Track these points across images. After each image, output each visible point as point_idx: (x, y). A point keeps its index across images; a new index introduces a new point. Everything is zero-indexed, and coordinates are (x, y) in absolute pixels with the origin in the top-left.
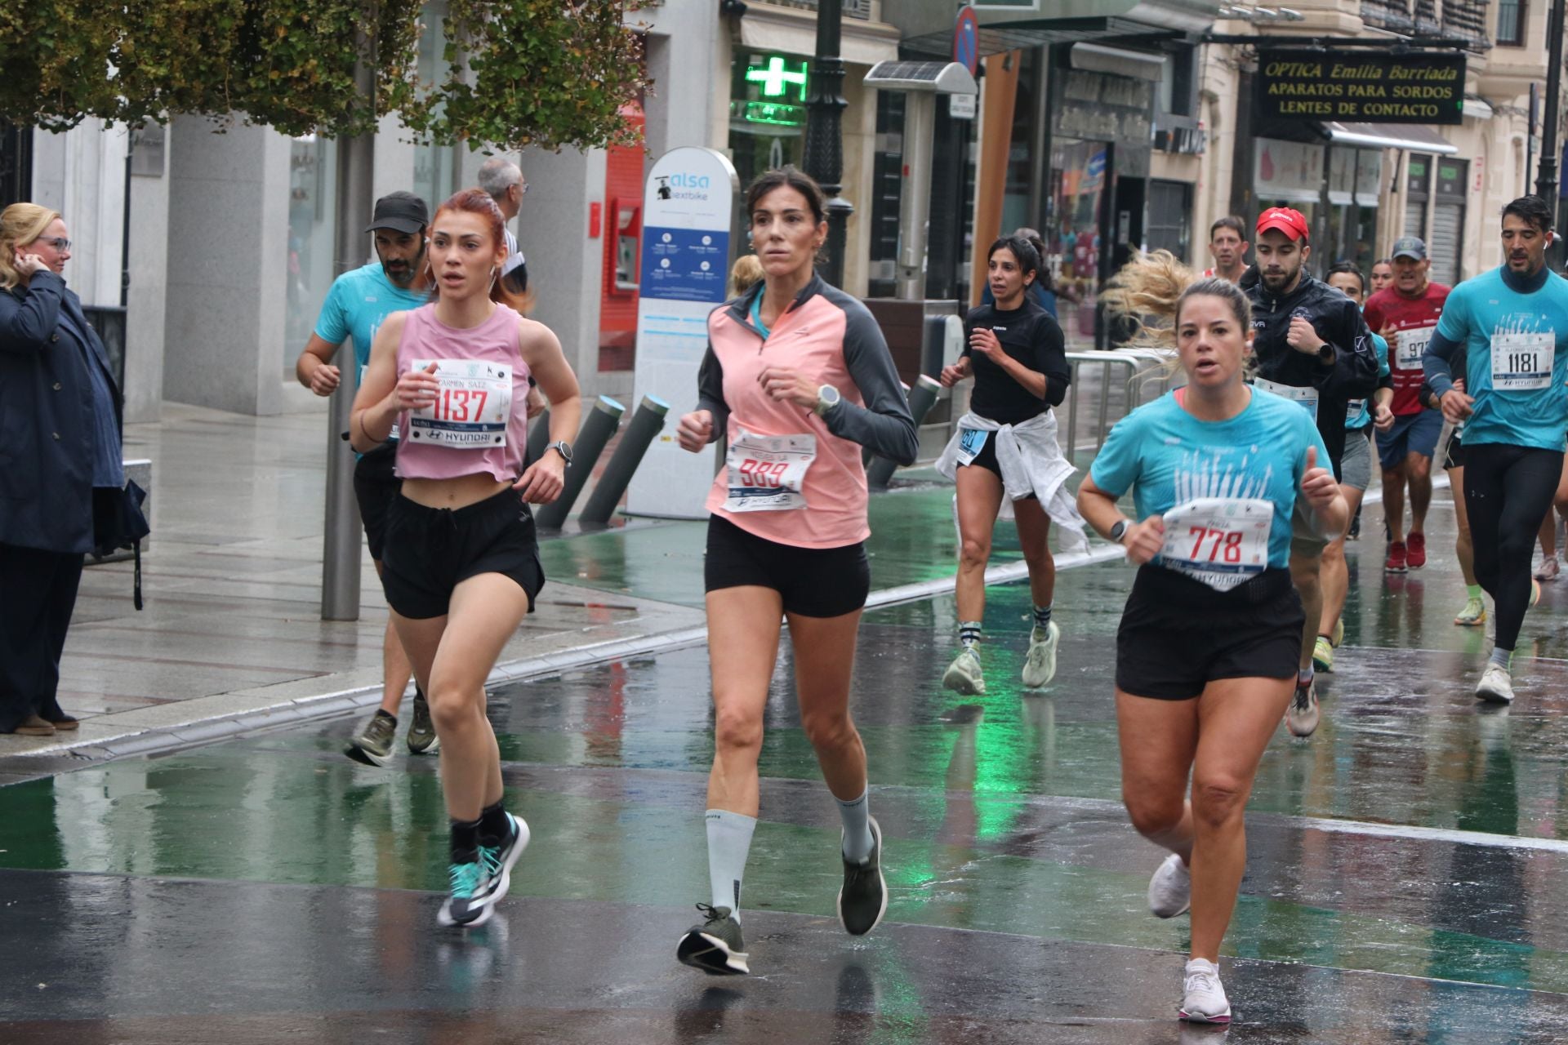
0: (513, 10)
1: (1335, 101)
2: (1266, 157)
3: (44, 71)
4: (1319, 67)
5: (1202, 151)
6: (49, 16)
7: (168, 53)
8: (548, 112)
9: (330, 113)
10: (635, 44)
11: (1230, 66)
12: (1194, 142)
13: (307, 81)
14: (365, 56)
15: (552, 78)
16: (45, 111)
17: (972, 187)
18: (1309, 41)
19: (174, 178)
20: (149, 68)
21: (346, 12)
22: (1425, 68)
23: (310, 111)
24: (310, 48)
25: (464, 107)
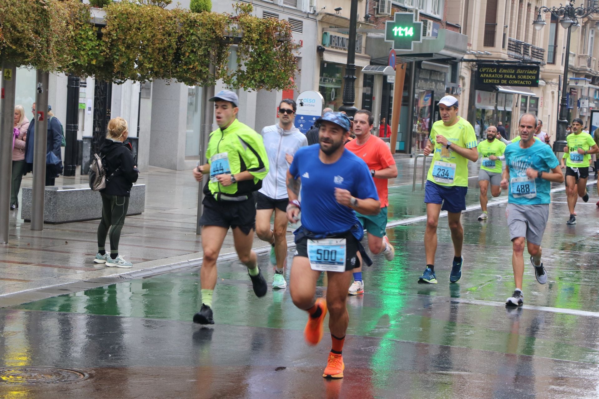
0: (258, 48)
1: (500, 79)
2: (479, 96)
3: (115, 66)
4: (495, 69)
5: (460, 94)
6: (117, 49)
7: (153, 60)
8: (268, 79)
9: (201, 79)
11: (468, 69)
12: (458, 91)
13: (195, 69)
14: (213, 62)
15: (270, 68)
16: (115, 78)
18: (493, 61)
19: (153, 99)
20: (147, 65)
21: (207, 48)
22: (527, 70)
23: (196, 78)
24: (196, 59)
25: (242, 77)
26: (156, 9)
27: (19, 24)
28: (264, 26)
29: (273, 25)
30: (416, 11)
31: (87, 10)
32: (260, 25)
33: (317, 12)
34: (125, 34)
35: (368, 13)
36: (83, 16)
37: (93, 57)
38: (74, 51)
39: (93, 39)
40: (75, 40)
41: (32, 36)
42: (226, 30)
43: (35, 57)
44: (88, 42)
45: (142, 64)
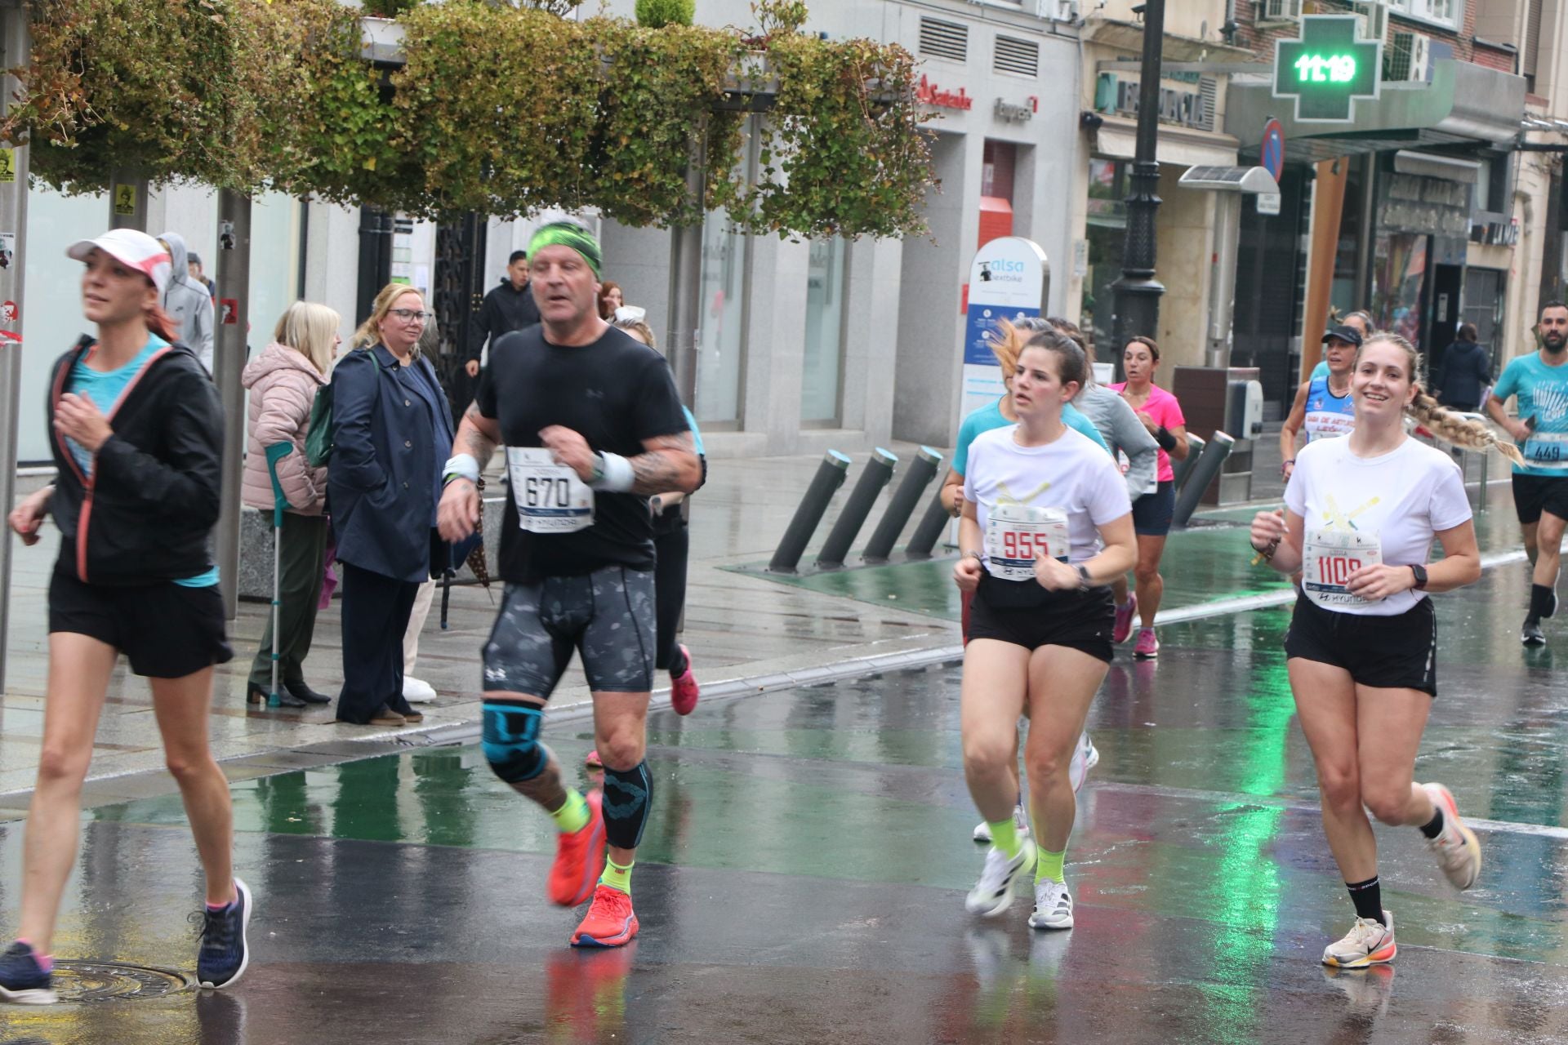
0: (820, 122)
3: (428, 174)
5: (1514, 243)
6: (433, 129)
7: (530, 158)
8: (846, 207)
9: (664, 207)
10: (925, 150)
11: (1541, 170)
12: (1507, 235)
13: (645, 182)
14: (695, 161)
15: (851, 178)
17: (1304, 273)
20: (513, 171)
21: (679, 124)
23: (647, 206)
24: (648, 154)
25: (777, 203)
26: (540, 18)
27: (139, 65)
28: (836, 61)
29: (861, 58)
30: (1380, 9)
31: (353, 25)
32: (826, 59)
33: (1080, 18)
34: (454, 88)
35: (1232, 17)
36: (342, 40)
37: (369, 151)
38: (317, 136)
39: (367, 102)
40: (321, 105)
41: (179, 95)
42: (731, 72)
43: (189, 153)
44: (356, 110)
45: (502, 168)
